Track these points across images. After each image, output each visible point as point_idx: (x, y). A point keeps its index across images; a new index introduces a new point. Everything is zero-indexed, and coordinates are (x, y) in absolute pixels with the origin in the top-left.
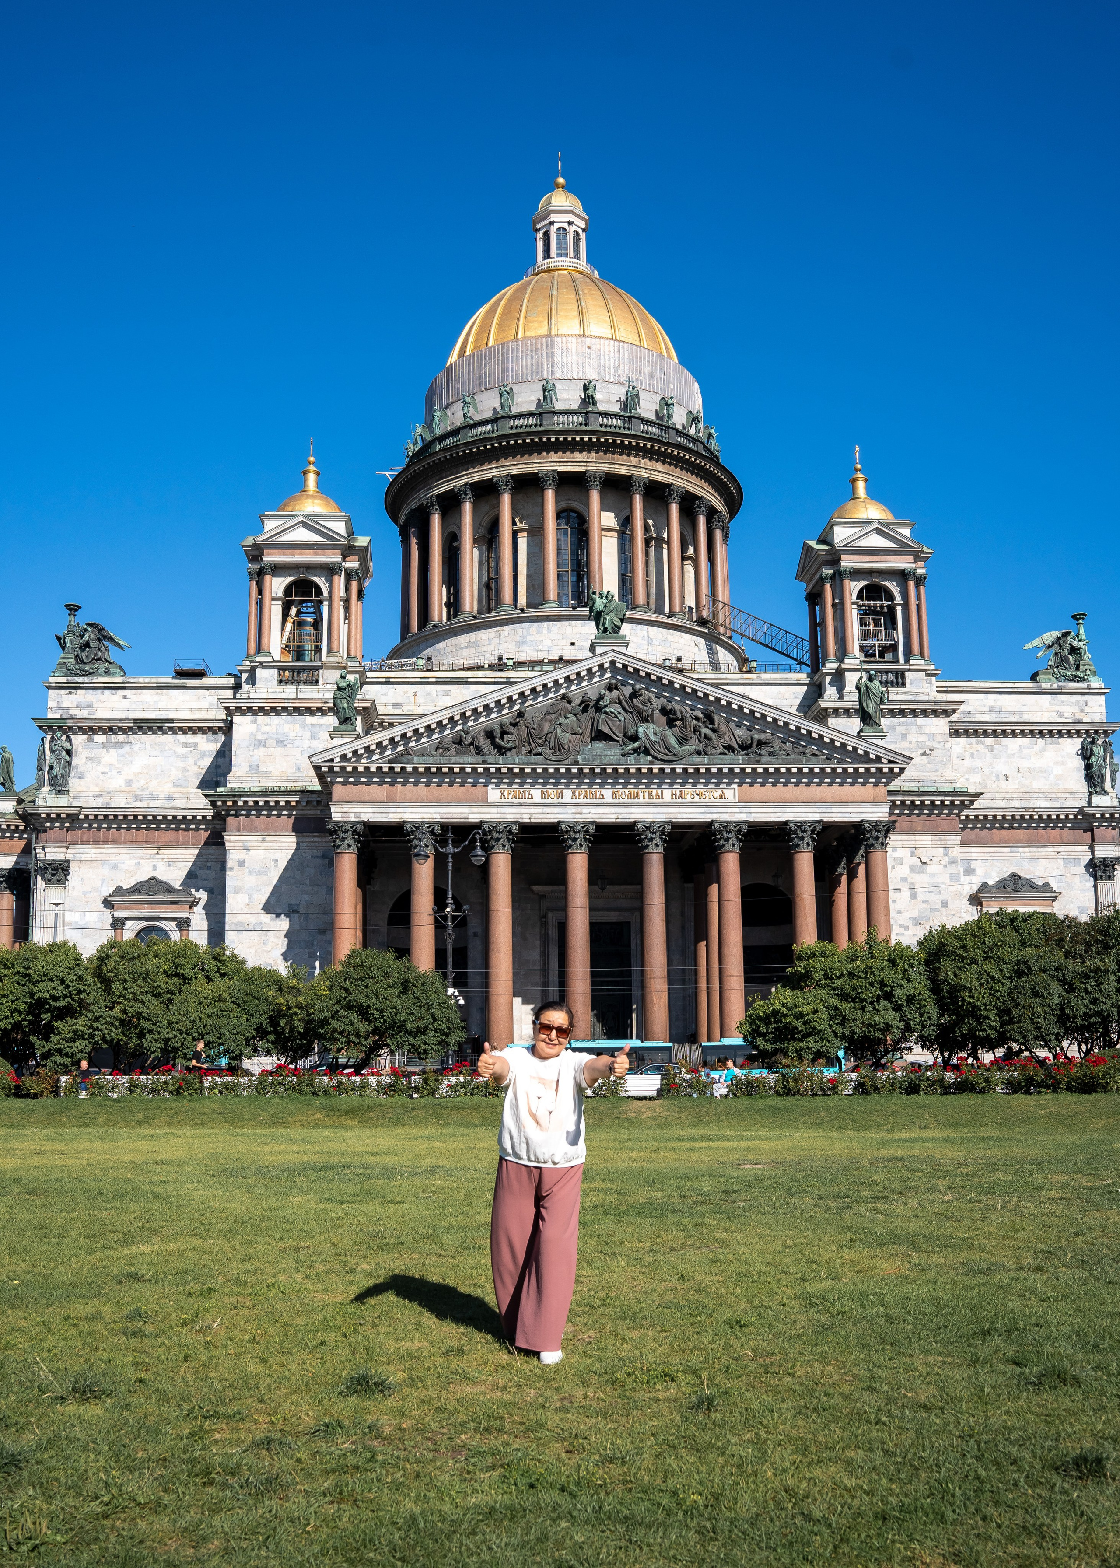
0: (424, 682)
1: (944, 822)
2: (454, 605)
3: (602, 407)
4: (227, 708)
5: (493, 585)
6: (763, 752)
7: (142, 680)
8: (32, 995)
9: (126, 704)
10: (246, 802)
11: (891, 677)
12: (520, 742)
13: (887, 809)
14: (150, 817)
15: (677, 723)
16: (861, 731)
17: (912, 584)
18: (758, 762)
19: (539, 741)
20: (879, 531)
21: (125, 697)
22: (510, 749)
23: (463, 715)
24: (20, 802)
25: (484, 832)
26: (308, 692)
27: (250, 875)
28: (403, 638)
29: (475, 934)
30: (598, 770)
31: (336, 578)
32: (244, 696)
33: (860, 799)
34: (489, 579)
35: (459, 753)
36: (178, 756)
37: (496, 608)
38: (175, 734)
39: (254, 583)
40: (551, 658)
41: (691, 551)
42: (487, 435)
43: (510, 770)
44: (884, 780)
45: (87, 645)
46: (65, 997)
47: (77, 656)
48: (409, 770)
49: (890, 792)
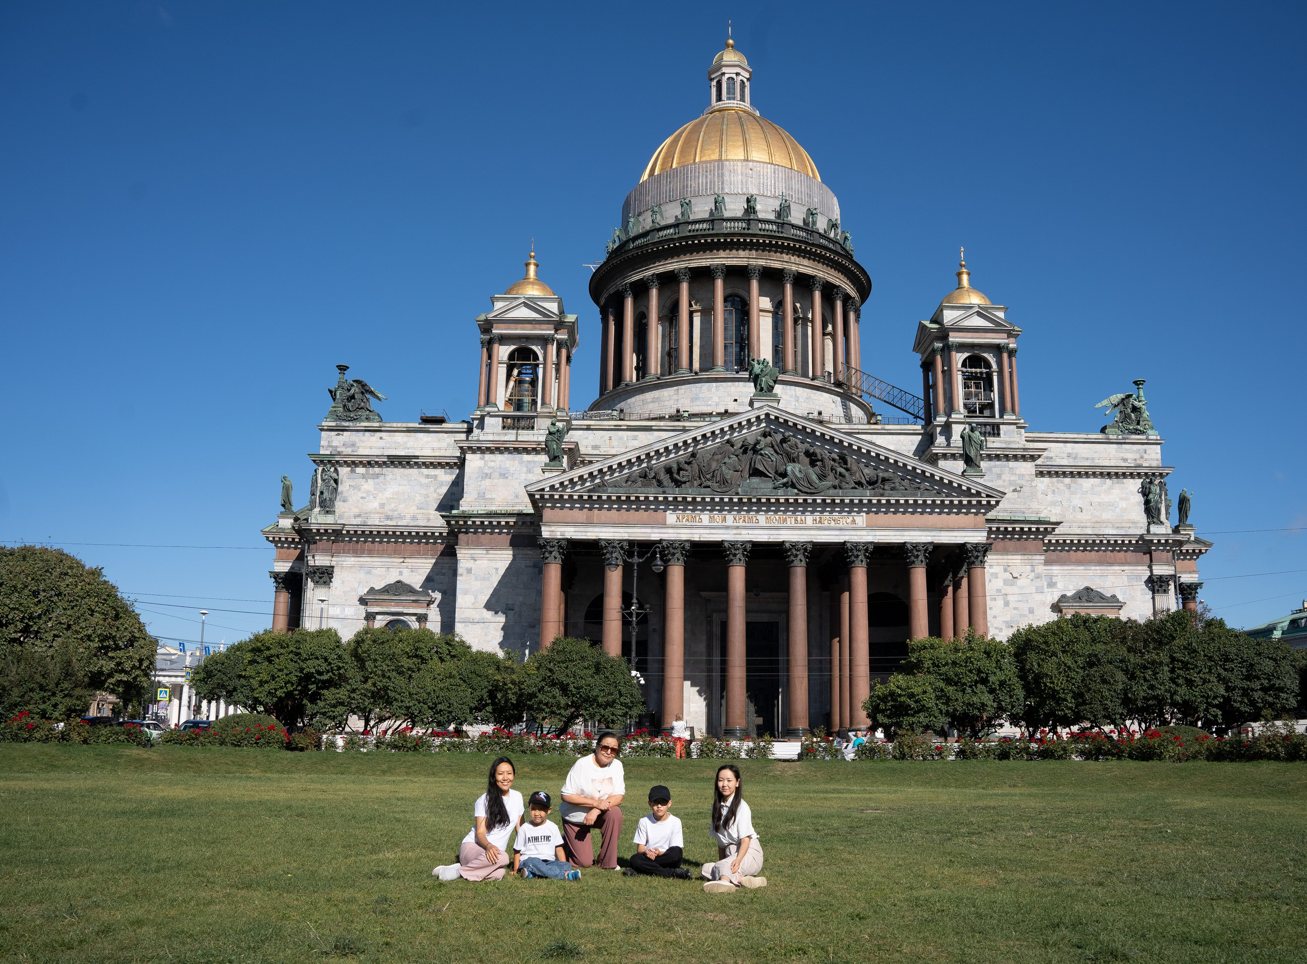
0: (617, 429)
1: (1030, 544)
2: (642, 369)
3: (761, 216)
4: (461, 448)
5: (673, 353)
6: (886, 487)
7: (395, 425)
8: (302, 670)
9: (382, 443)
10: (474, 522)
11: (989, 428)
12: (693, 477)
13: (986, 534)
14: (398, 533)
15: (818, 463)
16: (965, 471)
17: (1005, 355)
18: (882, 495)
19: (708, 476)
20: (979, 314)
21: (381, 438)
22: (685, 483)
23: (648, 455)
24: (296, 519)
25: (663, 546)
26: (525, 436)
27: (476, 580)
28: (601, 394)
29: (654, 630)
30: (754, 500)
31: (549, 346)
32: (475, 438)
33: (963, 526)
34: (671, 349)
35: (644, 485)
36: (421, 485)
37: (675, 372)
38: (419, 467)
39: (485, 350)
40: (719, 411)
41: (830, 328)
42: (670, 237)
43: (685, 499)
44: (983, 511)
45: (353, 397)
46: (328, 672)
47: (344, 406)
48: (604, 498)
49: (988, 521)
